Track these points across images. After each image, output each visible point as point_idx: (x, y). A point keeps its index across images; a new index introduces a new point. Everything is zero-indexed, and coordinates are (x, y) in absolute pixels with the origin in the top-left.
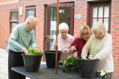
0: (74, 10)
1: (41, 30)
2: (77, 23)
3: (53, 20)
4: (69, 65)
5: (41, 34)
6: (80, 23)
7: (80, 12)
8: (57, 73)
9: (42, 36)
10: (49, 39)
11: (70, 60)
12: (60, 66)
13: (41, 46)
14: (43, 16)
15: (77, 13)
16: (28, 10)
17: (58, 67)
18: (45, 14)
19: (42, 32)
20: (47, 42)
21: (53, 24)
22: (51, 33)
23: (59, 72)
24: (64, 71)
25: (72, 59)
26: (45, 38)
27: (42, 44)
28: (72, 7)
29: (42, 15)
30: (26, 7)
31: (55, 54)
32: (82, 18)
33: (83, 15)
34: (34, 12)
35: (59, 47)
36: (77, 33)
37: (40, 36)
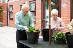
1: (40, 16)
2: (64, 10)
3: (47, 9)
4: (59, 38)
5: (40, 19)
6: (66, 10)
7: (66, 3)
8: (50, 44)
9: (40, 20)
10: (45, 22)
11: (59, 35)
12: (52, 39)
13: (40, 26)
14: (40, 7)
15: (63, 3)
16: (31, 3)
17: (51, 40)
18: (42, 5)
19: (40, 17)
20: (43, 23)
21: (47, 12)
23: (52, 44)
24: (56, 43)
26: (42, 21)
29: (40, 6)
30: (30, 1)
31: (49, 31)
32: (67, 6)
33: (67, 5)
34: (35, 5)
35: (51, 26)
36: (64, 17)
37: (39, 20)
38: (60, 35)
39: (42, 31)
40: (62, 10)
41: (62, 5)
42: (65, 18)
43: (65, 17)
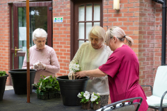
0: (51, 10)
1: (6, 41)
2: (57, 29)
3: (23, 26)
4: (46, 88)
5: (5, 46)
6: (62, 29)
7: (62, 14)
8: (29, 102)
9: (7, 49)
10: (18, 53)
11: (47, 82)
12: (33, 91)
13: (6, 64)
14: (7, 20)
15: (57, 15)
17: (31, 93)
18: (10, 17)
19: (7, 44)
20: (15, 57)
21: (23, 31)
22: (20, 44)
23: (33, 100)
24: (40, 98)
25: (51, 81)
26: (12, 53)
27: (7, 61)
28: (49, 6)
29: (5, 18)
31: (26, 74)
32: (64, 22)
33: (65, 18)
36: (58, 43)
37: (5, 49)
38: (49, 82)
39: (12, 74)
40: (55, 29)
41: (54, 18)
42: (61, 47)
43: (61, 43)
